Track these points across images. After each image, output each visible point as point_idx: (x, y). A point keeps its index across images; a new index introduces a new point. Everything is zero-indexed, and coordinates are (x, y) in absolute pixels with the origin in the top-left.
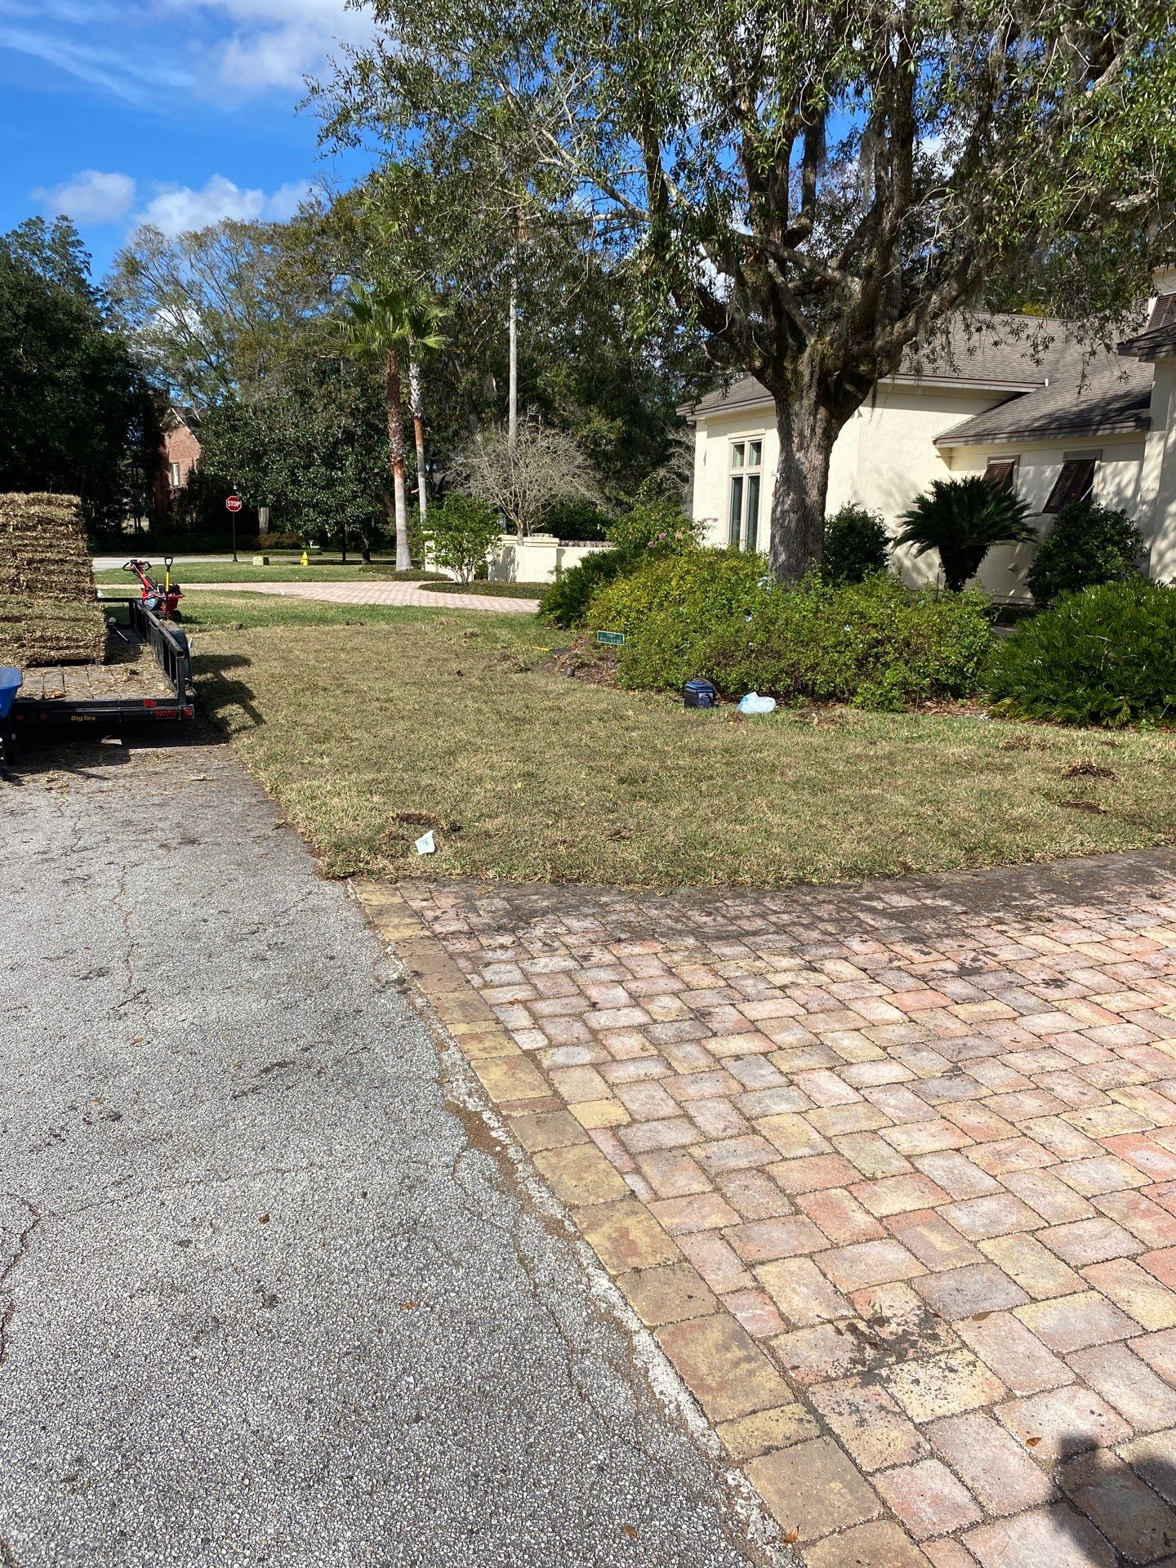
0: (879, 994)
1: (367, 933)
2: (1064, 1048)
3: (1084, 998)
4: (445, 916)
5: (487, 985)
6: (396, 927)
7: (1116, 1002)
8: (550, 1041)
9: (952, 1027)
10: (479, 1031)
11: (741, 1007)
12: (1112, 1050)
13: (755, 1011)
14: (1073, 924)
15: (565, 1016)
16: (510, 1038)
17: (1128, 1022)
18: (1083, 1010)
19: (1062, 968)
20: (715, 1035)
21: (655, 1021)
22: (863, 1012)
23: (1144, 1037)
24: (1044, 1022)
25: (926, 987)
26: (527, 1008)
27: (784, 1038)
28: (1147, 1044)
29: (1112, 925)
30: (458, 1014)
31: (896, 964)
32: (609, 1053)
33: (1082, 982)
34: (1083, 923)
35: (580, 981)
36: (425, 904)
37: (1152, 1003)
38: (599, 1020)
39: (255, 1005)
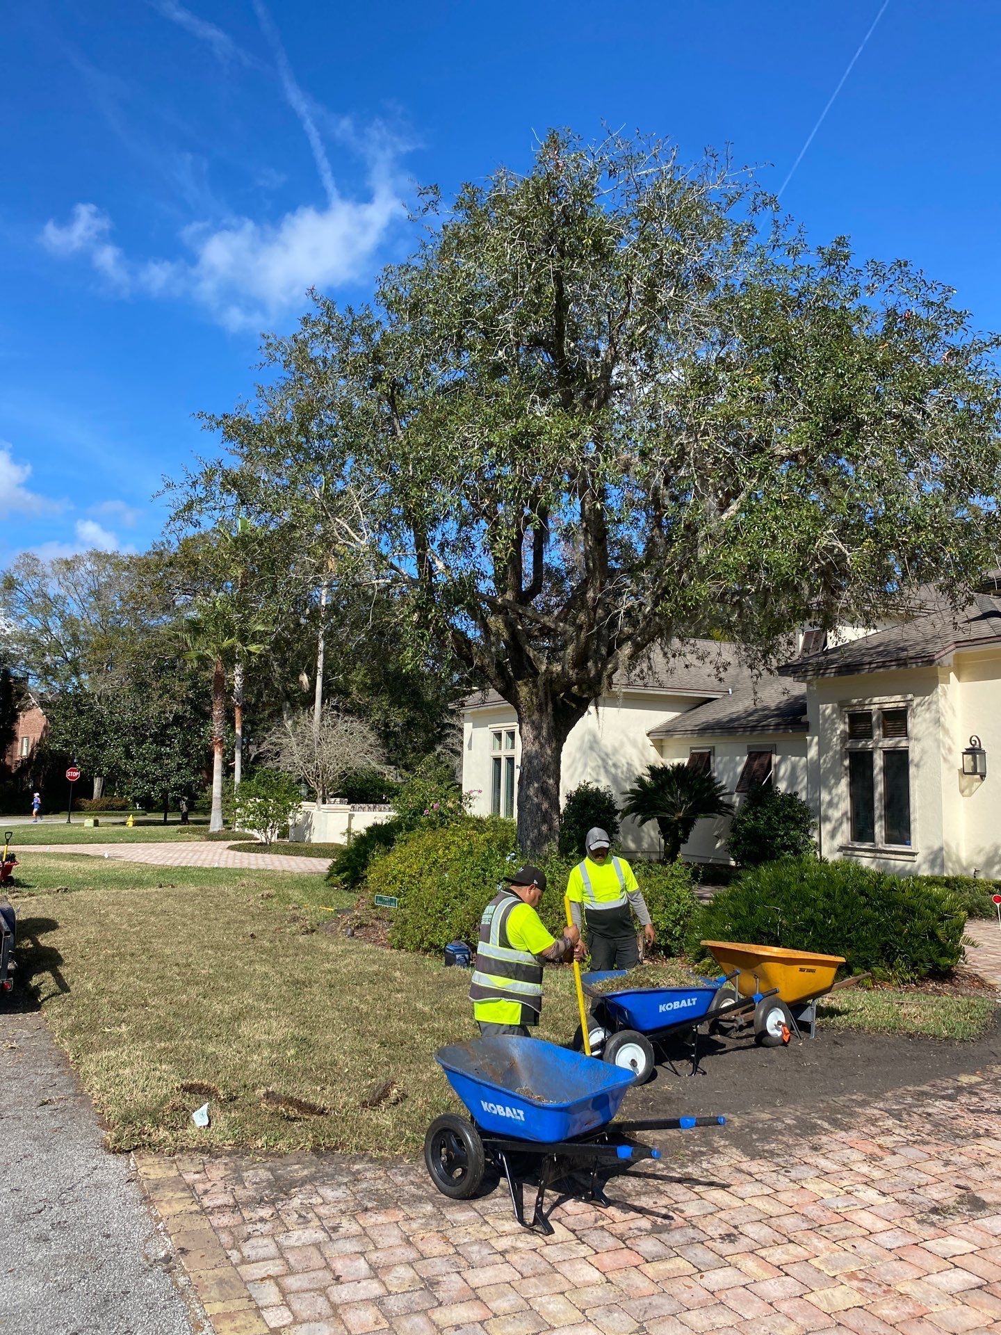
0: (583, 1254)
1: (143, 1209)
2: (731, 1304)
3: (752, 1252)
4: (215, 1189)
5: (245, 1261)
6: (169, 1202)
7: (777, 1255)
8: (295, 1318)
9: (641, 1286)
10: (232, 1309)
11: (465, 1275)
12: (771, 1304)
13: (479, 1278)
14: (748, 1178)
15: (311, 1290)
16: (260, 1316)
17: (787, 1275)
18: (750, 1264)
19: (736, 1222)
20: (440, 1304)
21: (390, 1293)
22: (568, 1274)
23: (798, 1290)
24: (716, 1278)
25: (623, 1246)
26: (278, 1285)
27: (501, 1305)
28: (801, 1297)
29: (780, 1177)
30: (214, 1293)
31: (600, 1223)
32: (346, 1327)
33: (751, 1235)
34: (757, 1177)
35: (328, 1254)
36: (197, 1176)
37: (806, 1254)
38: (341, 1293)
39: (31, 1289)
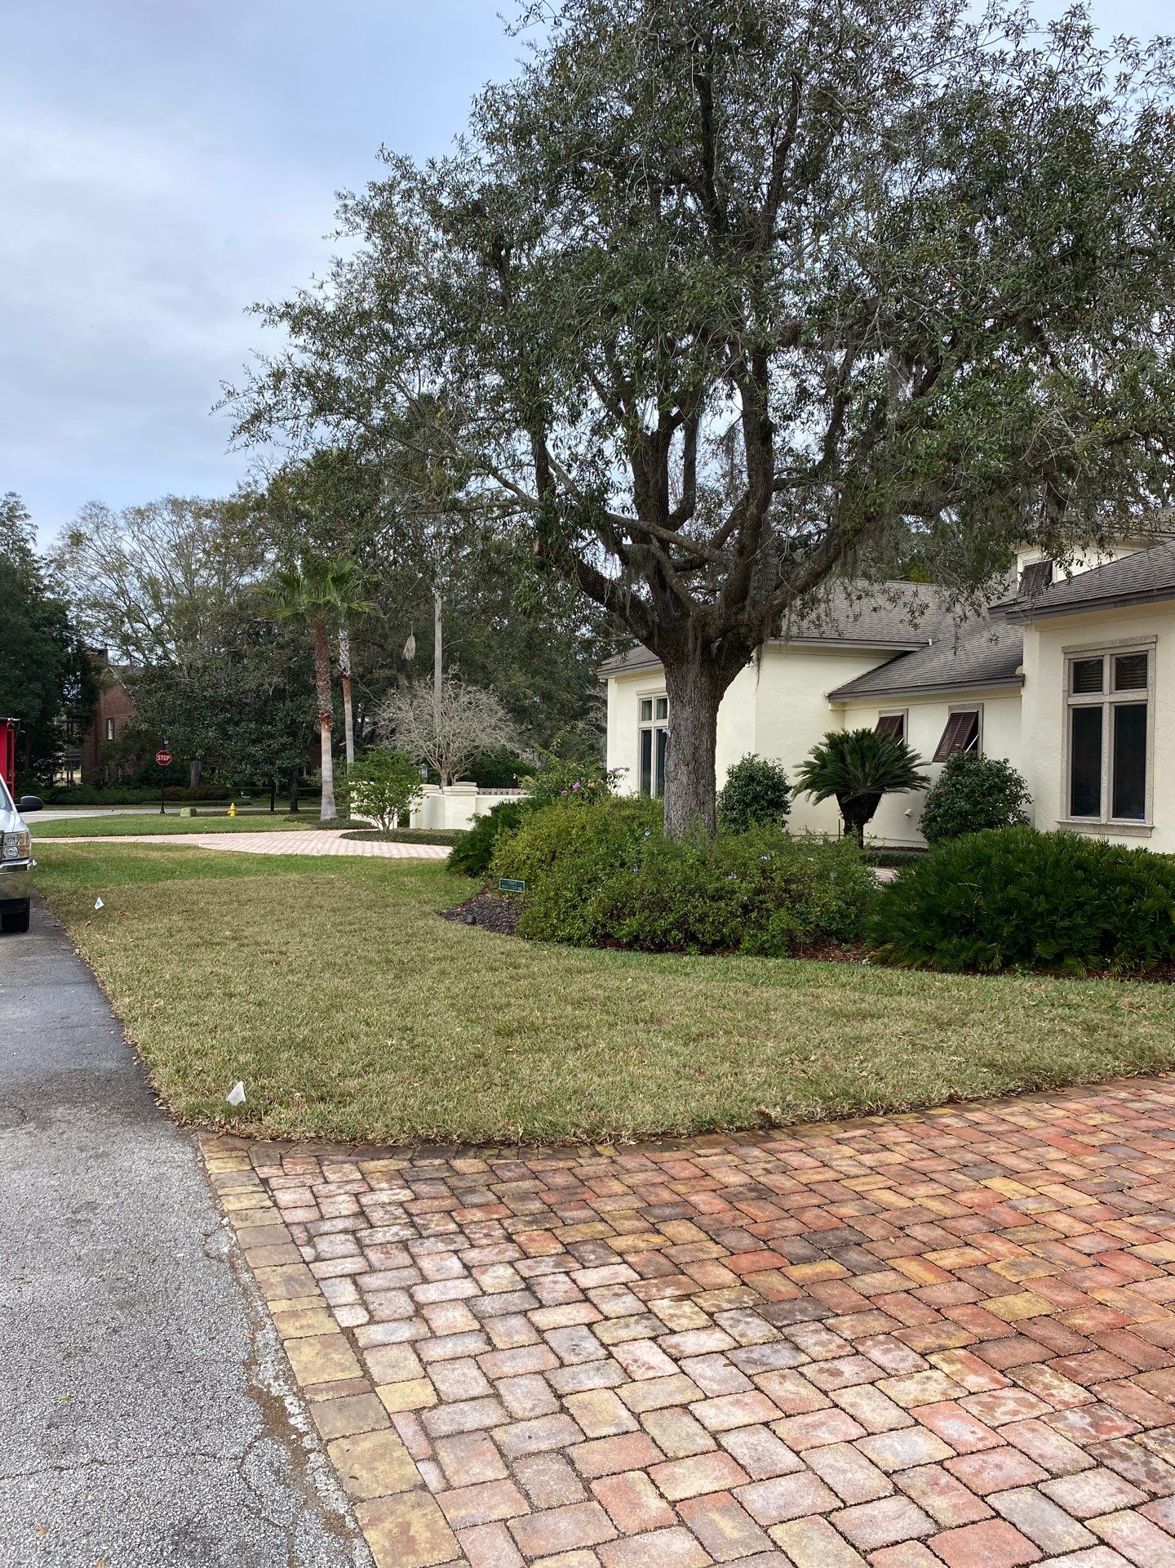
0: (715, 1255)
1: (206, 1203)
2: (892, 1310)
3: (919, 1255)
4: (290, 1184)
5: (318, 1259)
6: (238, 1196)
7: (950, 1259)
8: (372, 1317)
10: (299, 1307)
11: (574, 1275)
12: (938, 1311)
13: (588, 1278)
16: (331, 1315)
17: (959, 1279)
18: (913, 1268)
19: (903, 1223)
20: (542, 1306)
21: (484, 1293)
22: (696, 1277)
23: (972, 1296)
24: (872, 1282)
25: (765, 1247)
26: (355, 1283)
27: (611, 1307)
28: (975, 1303)
29: (961, 1176)
30: (281, 1290)
31: (740, 1223)
32: (430, 1328)
33: (919, 1238)
35: (415, 1250)
36: (273, 1170)
37: (985, 1258)
38: (425, 1294)
